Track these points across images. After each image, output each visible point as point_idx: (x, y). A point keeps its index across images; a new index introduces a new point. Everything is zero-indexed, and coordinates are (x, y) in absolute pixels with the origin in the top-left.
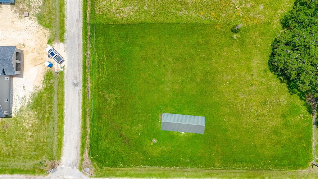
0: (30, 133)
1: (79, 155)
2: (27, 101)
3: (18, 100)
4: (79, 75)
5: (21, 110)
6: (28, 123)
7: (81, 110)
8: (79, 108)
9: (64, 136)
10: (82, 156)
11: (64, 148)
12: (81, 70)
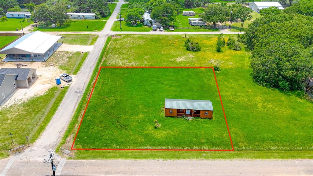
0: (9, 121)
1: (60, 139)
2: (23, 101)
3: (13, 100)
4: (83, 88)
5: (11, 107)
6: (13, 115)
7: (77, 106)
8: (76, 105)
9: (50, 123)
10: (65, 139)
11: (45, 132)
12: (86, 86)
